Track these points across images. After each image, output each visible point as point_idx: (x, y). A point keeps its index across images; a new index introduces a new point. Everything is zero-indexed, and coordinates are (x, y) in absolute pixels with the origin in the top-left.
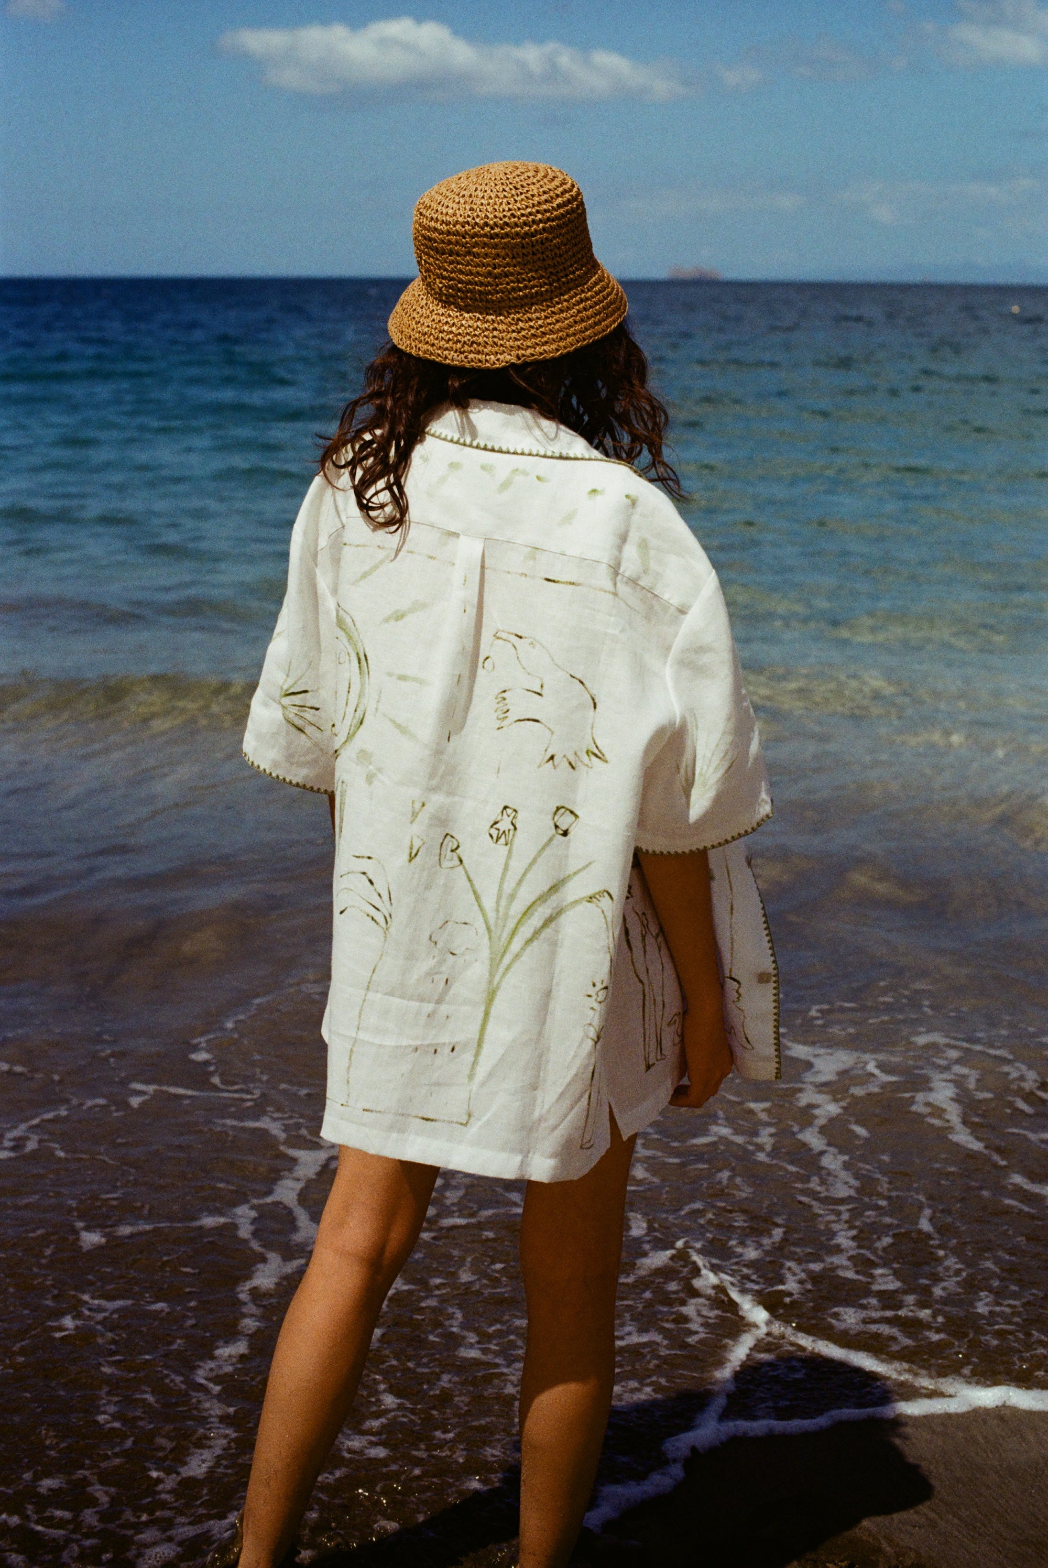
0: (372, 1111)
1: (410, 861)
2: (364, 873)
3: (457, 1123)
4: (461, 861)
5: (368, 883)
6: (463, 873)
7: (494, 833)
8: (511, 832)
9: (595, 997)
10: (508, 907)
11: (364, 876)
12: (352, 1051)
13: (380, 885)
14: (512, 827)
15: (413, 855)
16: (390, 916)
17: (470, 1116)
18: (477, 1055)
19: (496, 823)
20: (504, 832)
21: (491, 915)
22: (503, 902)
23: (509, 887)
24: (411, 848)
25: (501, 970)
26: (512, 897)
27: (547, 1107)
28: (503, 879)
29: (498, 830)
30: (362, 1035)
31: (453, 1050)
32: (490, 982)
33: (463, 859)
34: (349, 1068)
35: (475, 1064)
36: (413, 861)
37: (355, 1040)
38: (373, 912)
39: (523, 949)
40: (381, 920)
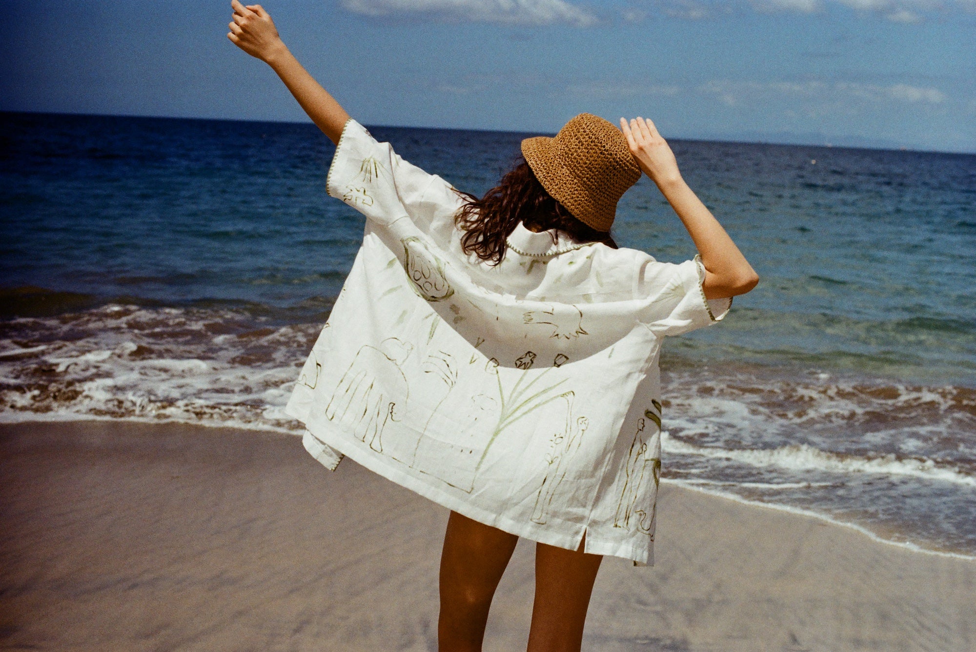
0: (424, 473)
1: (470, 363)
2: (445, 361)
3: (465, 491)
4: (497, 372)
5: (447, 366)
6: (497, 378)
7: (518, 363)
8: (529, 364)
9: (554, 441)
10: (517, 397)
11: (444, 362)
12: (419, 440)
13: (453, 368)
14: (530, 362)
15: (473, 360)
16: (455, 383)
17: (472, 489)
18: (483, 458)
19: (521, 358)
20: (525, 363)
21: (506, 399)
22: (515, 395)
23: (520, 388)
24: (473, 358)
25: (505, 423)
26: (521, 393)
27: (514, 492)
28: (518, 384)
29: (521, 362)
30: (426, 433)
31: (471, 452)
32: (498, 426)
33: (498, 371)
34: (416, 449)
35: (480, 462)
36: (472, 364)
37: (423, 435)
38: (446, 378)
39: (521, 416)
40: (450, 383)
